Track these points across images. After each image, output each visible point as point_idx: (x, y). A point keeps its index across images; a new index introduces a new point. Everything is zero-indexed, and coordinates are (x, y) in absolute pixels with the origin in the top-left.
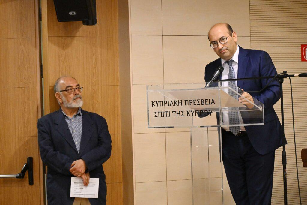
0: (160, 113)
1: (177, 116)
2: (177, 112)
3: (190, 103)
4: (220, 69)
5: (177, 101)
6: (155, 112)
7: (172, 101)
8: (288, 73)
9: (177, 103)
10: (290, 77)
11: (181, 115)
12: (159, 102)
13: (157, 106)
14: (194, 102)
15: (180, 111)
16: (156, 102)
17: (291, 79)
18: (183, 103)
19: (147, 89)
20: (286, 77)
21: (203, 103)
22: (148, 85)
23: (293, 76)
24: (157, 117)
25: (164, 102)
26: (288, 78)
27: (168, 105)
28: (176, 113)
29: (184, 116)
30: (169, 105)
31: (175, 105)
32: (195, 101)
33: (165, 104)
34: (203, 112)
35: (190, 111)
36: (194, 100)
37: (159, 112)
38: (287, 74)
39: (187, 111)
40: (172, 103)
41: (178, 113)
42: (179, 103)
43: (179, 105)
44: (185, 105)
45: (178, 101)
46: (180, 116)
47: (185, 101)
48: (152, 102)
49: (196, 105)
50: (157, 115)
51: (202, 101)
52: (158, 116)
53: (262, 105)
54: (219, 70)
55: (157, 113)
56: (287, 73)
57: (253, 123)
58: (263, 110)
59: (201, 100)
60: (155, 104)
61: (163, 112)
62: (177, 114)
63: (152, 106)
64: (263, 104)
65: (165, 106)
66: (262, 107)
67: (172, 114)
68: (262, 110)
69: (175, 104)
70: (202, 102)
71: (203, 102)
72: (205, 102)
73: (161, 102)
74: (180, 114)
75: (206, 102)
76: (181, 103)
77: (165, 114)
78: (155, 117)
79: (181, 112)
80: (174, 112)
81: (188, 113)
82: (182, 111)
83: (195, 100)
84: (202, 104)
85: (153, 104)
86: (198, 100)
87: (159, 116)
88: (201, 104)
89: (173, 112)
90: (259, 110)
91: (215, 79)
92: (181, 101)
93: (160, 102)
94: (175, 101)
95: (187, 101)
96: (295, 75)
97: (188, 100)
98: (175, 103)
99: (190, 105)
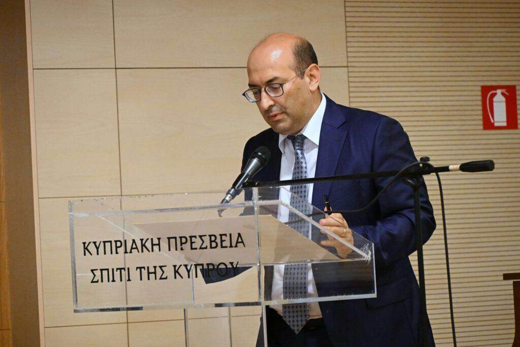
0: (105, 273)
1: (149, 279)
2: (148, 268)
3: (182, 244)
4: (260, 154)
5: (147, 239)
6: (92, 271)
7: (134, 241)
8: (434, 163)
9: (148, 245)
10: (439, 173)
11: (158, 276)
12: (102, 244)
13: (98, 254)
14: (192, 243)
15: (155, 267)
16: (95, 243)
17: (441, 177)
18: (164, 244)
19: (71, 210)
20: (428, 173)
21: (214, 244)
22: (72, 200)
23: (446, 169)
24: (97, 282)
25: (114, 244)
26: (434, 174)
27: (126, 252)
28: (145, 272)
29: (166, 278)
30: (128, 250)
31: (142, 251)
32: (193, 239)
33: (117, 247)
34: (216, 267)
35: (181, 266)
36: (191, 237)
37: (102, 270)
38: (430, 166)
39: (175, 266)
40: (134, 246)
41: (150, 271)
42: (153, 245)
43: (153, 251)
44: (169, 250)
45: (149, 241)
46: (156, 279)
47: (167, 240)
48: (84, 243)
49: (196, 249)
50: (98, 277)
51: (213, 238)
52: (100, 280)
53: (370, 245)
54: (259, 157)
55: (98, 273)
56: (429, 162)
57: (347, 295)
58: (372, 260)
59: (210, 236)
60: (92, 248)
61: (113, 269)
62: (149, 273)
63: (85, 255)
64: (373, 244)
65: (117, 253)
66: (371, 251)
67: (135, 274)
68: (370, 259)
69: (144, 248)
70: (211, 242)
71: (214, 241)
72: (218, 241)
73: (108, 245)
74: (155, 273)
75: (222, 241)
76: (159, 245)
77: (117, 274)
78: (92, 282)
79: (158, 269)
80: (140, 268)
81: (176, 272)
82: (161, 267)
83: (195, 237)
84: (211, 247)
85: (86, 248)
86: (201, 237)
87: (102, 281)
88: (209, 247)
89: (137, 268)
90: (362, 259)
91: (247, 182)
92: (159, 239)
93: (104, 242)
94: (142, 240)
95: (174, 240)
96: (451, 167)
97: (175, 238)
98: (143, 245)
99: (182, 249)
